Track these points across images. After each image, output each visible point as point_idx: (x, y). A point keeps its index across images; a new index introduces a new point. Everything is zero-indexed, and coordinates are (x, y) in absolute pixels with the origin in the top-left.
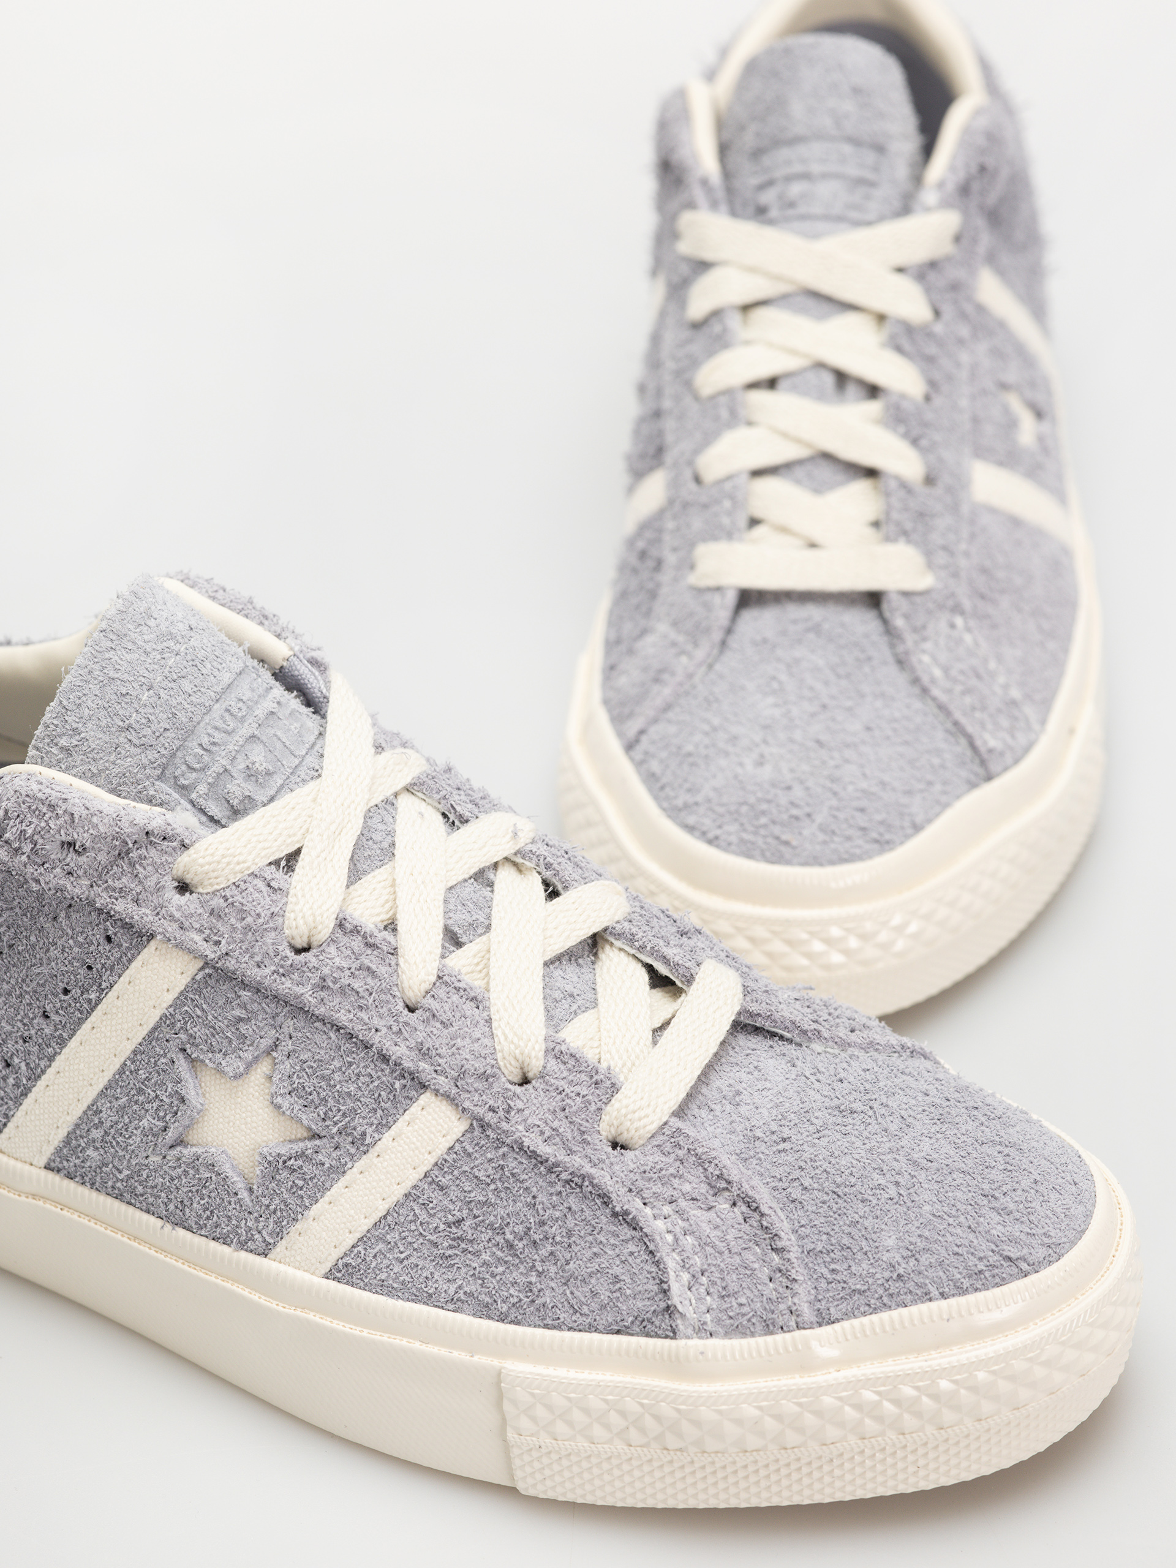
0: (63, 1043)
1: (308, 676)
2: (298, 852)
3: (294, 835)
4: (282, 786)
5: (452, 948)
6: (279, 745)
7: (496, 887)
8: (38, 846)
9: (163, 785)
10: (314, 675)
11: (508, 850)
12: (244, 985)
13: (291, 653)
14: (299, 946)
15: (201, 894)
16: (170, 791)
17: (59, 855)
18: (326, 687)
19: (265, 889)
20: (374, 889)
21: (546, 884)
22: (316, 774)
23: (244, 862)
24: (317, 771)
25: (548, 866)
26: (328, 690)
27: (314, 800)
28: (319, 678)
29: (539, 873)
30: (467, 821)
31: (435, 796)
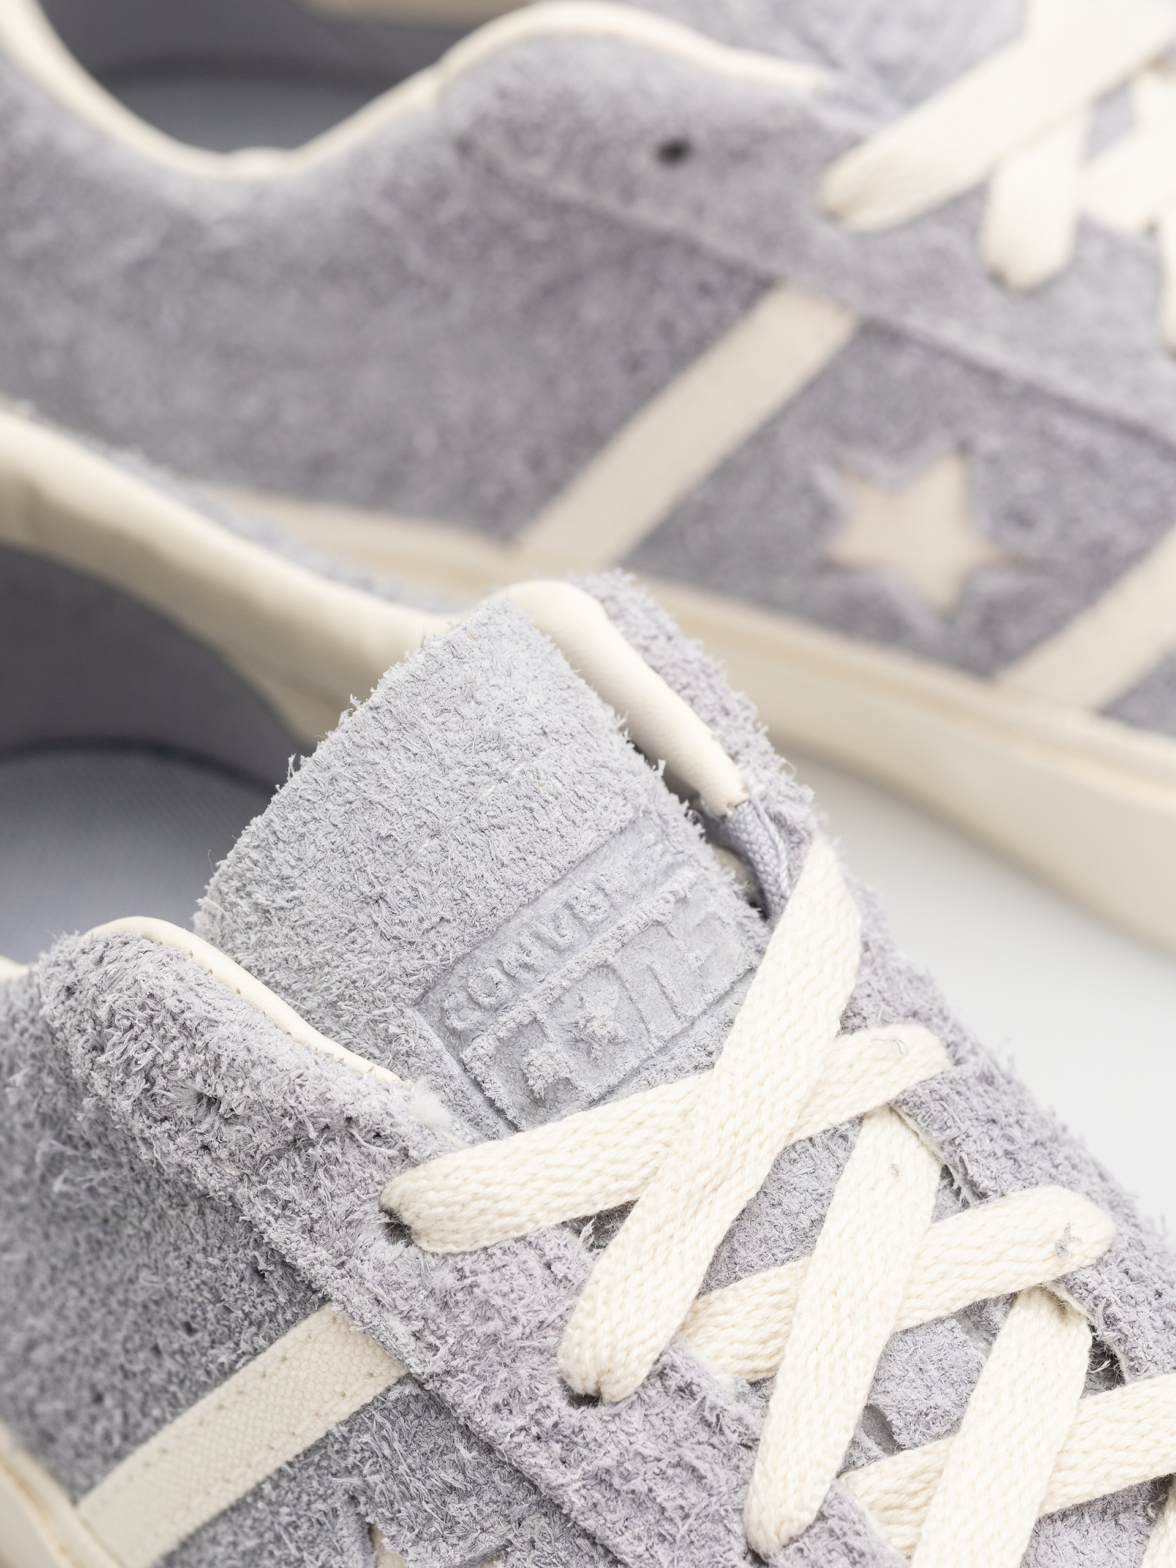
1: (764, 849)
2: (623, 1211)
3: (628, 1177)
4: (636, 1071)
5: (876, 1450)
6: (652, 989)
7: (996, 1344)
8: (156, 1090)
9: (419, 1018)
10: (776, 848)
11: (1044, 1271)
12: (466, 1432)
13: (744, 796)
14: (579, 1388)
15: (424, 1252)
16: (430, 1032)
17: (192, 1114)
18: (790, 876)
19: (538, 1270)
20: (758, 1307)
21: (1101, 1353)
22: (705, 1060)
23: (513, 1214)
24: (710, 1054)
25: (1111, 1321)
26: (792, 886)
27: (685, 1114)
28: (783, 856)
29: (1093, 1329)
30: (982, 1196)
31: (935, 1134)
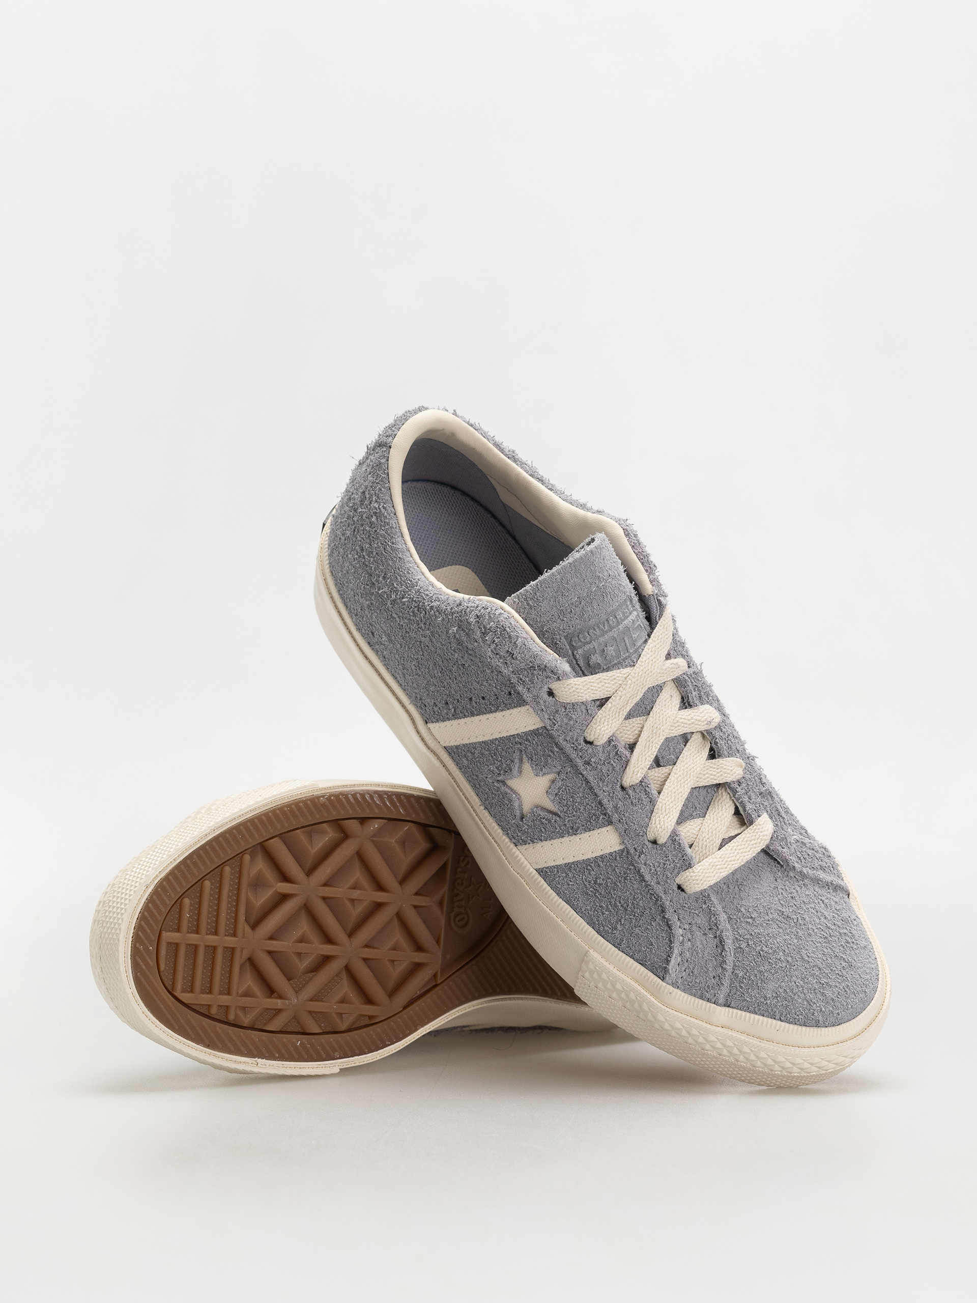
0: (473, 715)
1: (654, 608)
2: (608, 699)
3: (610, 691)
4: (615, 664)
5: (655, 766)
6: (623, 644)
7: (688, 744)
8: (498, 648)
9: (565, 640)
10: (657, 608)
11: (702, 728)
12: (556, 744)
13: (652, 593)
14: (588, 739)
15: (557, 701)
16: (567, 645)
17: (504, 655)
18: (659, 616)
19: (584, 711)
20: (634, 726)
21: (711, 749)
22: (632, 664)
23: (582, 697)
24: (634, 663)
25: (716, 743)
26: (659, 619)
27: (626, 678)
28: (658, 611)
29: (711, 743)
30: (691, 706)
31: (682, 688)
